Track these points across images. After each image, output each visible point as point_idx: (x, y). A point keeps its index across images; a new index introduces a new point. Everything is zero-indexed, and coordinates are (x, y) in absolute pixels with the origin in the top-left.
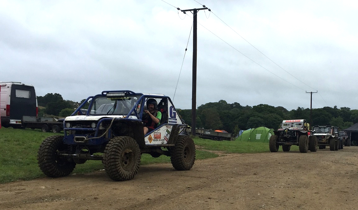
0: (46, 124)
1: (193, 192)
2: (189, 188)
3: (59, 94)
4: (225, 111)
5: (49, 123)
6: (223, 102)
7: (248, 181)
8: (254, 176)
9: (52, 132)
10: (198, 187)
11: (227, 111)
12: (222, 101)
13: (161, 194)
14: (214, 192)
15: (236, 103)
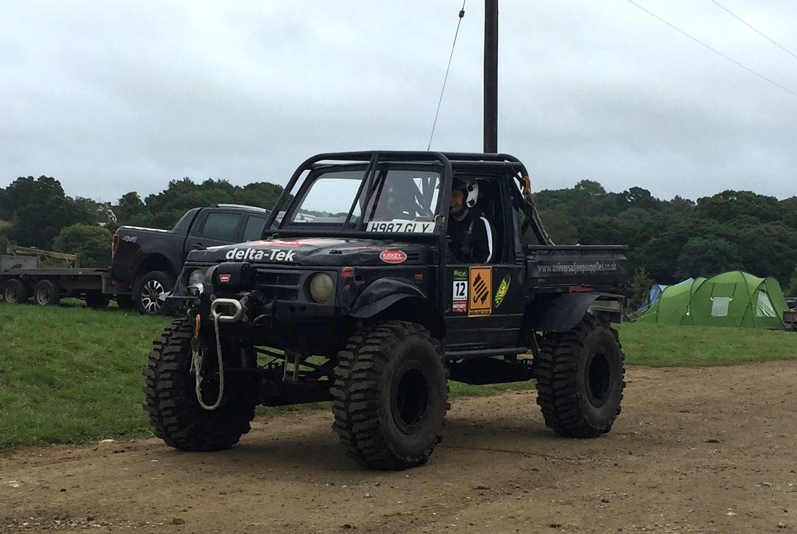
0: (17, 277)
1: (496, 505)
2: (482, 491)
3: (52, 179)
4: (597, 219)
5: (25, 275)
6: (589, 189)
7: (688, 467)
8: (712, 450)
9: (35, 303)
10: (511, 488)
11: (606, 218)
12: (585, 183)
13: (389, 511)
14: (568, 503)
15: (635, 190)
